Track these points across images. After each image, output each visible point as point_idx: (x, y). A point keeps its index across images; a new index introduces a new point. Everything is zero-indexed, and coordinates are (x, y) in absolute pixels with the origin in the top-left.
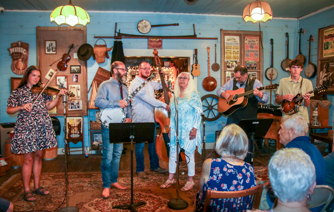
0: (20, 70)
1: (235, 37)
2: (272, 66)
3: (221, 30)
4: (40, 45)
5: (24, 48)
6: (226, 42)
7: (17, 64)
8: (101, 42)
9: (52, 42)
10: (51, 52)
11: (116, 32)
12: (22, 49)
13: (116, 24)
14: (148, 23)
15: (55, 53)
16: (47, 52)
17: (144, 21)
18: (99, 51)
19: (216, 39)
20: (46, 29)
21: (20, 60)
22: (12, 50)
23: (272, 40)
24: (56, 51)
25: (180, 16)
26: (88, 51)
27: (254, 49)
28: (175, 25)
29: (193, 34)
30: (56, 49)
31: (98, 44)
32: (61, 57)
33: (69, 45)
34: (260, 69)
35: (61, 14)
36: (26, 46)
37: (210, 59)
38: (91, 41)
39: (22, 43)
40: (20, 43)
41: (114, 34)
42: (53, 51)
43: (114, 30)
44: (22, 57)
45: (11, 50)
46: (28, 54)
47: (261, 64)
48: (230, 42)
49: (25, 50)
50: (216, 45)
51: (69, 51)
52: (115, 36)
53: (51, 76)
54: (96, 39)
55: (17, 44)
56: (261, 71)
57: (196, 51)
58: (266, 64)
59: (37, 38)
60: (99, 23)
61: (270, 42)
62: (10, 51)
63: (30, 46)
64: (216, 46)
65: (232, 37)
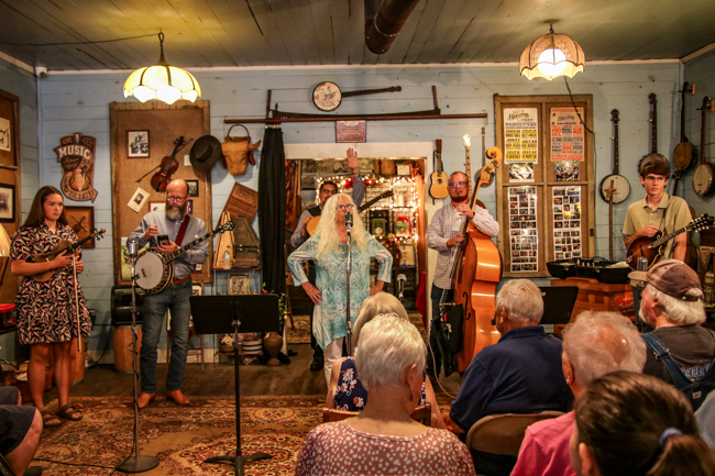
0: (77, 190)
1: (527, 110)
2: (616, 171)
3: (495, 96)
4: (118, 140)
5: (86, 147)
6: (506, 121)
7: (73, 178)
8: (238, 132)
9: (141, 133)
10: (139, 154)
11: (268, 109)
12: (82, 148)
13: (269, 92)
14: (334, 89)
15: (146, 155)
16: (131, 155)
17: (327, 84)
18: (233, 151)
19: (484, 116)
20: (128, 108)
21: (79, 170)
22: (63, 152)
23: (615, 113)
24: (148, 151)
25: (404, 70)
26: (210, 151)
27: (572, 135)
28: (392, 89)
29: (432, 108)
30: (149, 147)
31: (232, 135)
32: (159, 163)
33: (174, 139)
34: (587, 180)
35: (141, 84)
36: (90, 143)
37: (471, 161)
38: (218, 130)
39: (82, 137)
40: (77, 136)
41: (264, 113)
42: (143, 152)
43: (264, 105)
44: (82, 165)
45: (60, 150)
46: (93, 158)
47: (589, 167)
48: (515, 121)
49: (87, 151)
50: (483, 129)
51: (175, 152)
52: (267, 118)
53: (138, 202)
54: (229, 126)
55: (73, 138)
56: (590, 182)
57: (439, 143)
58: (603, 166)
59: (111, 125)
60: (234, 91)
61: (610, 116)
62: (58, 153)
63: (98, 142)
64: (483, 132)
65: (519, 110)
